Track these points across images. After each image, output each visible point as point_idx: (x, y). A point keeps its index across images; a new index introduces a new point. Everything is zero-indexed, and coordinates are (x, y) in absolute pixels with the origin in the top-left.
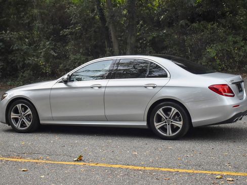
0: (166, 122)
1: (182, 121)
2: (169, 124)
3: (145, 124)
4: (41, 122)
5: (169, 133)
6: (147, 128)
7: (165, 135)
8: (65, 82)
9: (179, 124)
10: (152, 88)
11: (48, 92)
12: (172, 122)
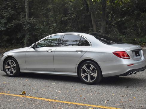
0: (87, 74)
1: (96, 74)
2: (89, 75)
3: (76, 74)
4: (21, 71)
5: (89, 80)
6: (77, 76)
7: (87, 81)
10: (80, 52)
11: (25, 53)
12: (91, 73)
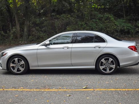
0: (106, 66)
1: (115, 65)
3: (94, 67)
4: (31, 68)
5: (108, 71)
6: (95, 69)
7: (106, 72)
8: (46, 45)
9: (114, 66)
10: (98, 48)
11: (36, 51)
12: (109, 65)
